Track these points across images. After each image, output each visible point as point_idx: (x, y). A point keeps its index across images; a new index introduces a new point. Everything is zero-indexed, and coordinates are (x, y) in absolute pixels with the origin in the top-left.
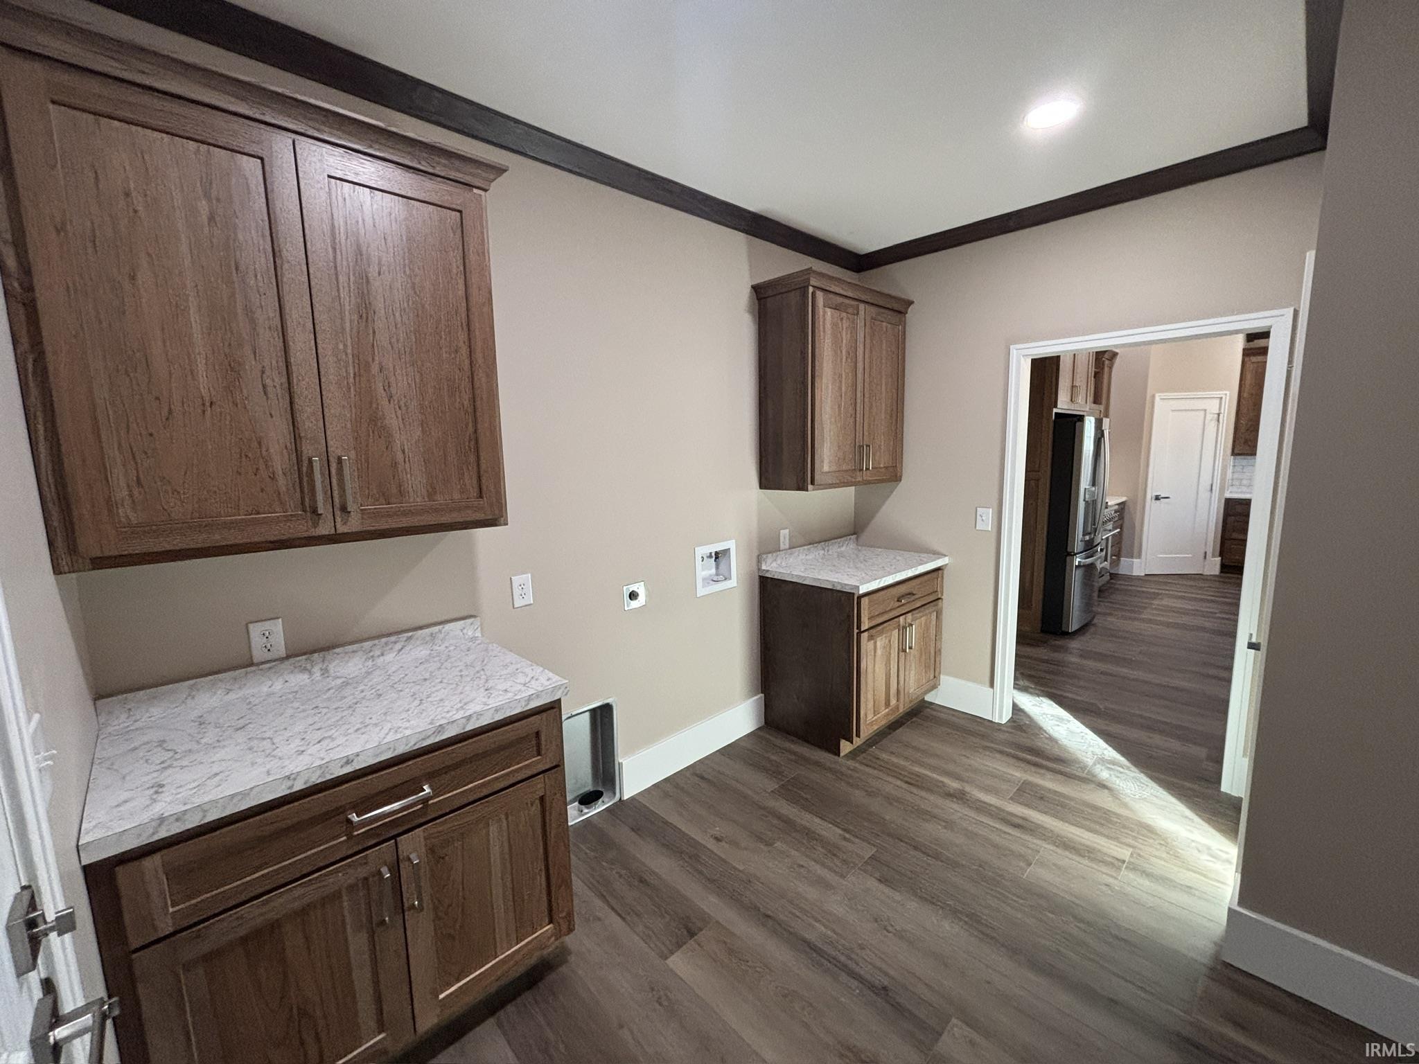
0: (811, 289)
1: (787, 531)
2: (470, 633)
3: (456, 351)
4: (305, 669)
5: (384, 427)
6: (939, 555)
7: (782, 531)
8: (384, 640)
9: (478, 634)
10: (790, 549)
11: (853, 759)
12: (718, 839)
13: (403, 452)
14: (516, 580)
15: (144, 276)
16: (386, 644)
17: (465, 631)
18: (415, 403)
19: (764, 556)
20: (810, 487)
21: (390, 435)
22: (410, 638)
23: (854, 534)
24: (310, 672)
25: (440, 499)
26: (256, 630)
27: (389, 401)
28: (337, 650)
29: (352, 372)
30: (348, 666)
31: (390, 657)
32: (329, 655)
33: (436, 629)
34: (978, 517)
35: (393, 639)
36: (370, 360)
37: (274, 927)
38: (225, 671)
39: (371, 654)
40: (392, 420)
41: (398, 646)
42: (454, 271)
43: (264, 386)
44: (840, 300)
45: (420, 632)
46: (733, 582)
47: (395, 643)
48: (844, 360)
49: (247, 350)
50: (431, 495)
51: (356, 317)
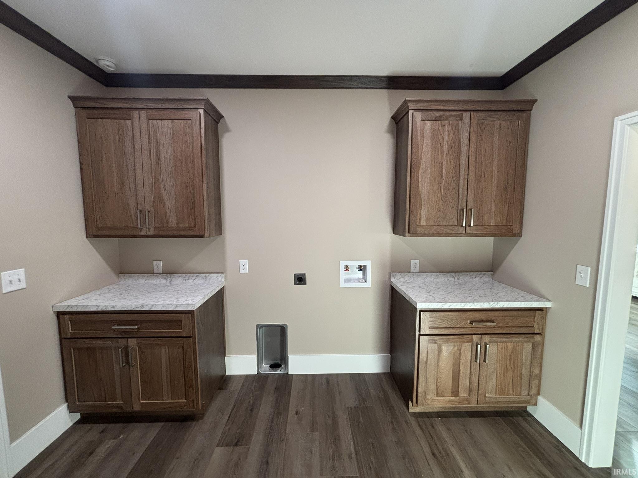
0: (411, 112)
1: (417, 262)
2: (220, 279)
3: (188, 172)
4: (165, 278)
5: (163, 200)
6: (542, 297)
7: (412, 261)
8: (189, 275)
9: (223, 280)
10: (419, 272)
11: (416, 418)
12: (297, 413)
13: (169, 208)
14: (242, 262)
15: (104, 159)
16: (190, 276)
17: (218, 278)
18: (173, 191)
19: (394, 274)
20: (407, 234)
21: (164, 203)
22: (197, 276)
23: (492, 271)
24: (167, 279)
25: (181, 226)
26: (155, 263)
27: (165, 191)
28: (175, 275)
29: (153, 182)
30: (178, 281)
31: (191, 281)
32: (172, 276)
33: (208, 275)
34: (578, 273)
35: (192, 275)
36: (159, 177)
37: (95, 349)
38: (146, 273)
39: (185, 278)
40: (165, 197)
41: (194, 278)
42: (189, 141)
43: (130, 188)
44: (438, 114)
45: (202, 274)
46: (368, 284)
47: (193, 276)
48: (445, 151)
49: (126, 177)
50: (178, 224)
51: (155, 164)
